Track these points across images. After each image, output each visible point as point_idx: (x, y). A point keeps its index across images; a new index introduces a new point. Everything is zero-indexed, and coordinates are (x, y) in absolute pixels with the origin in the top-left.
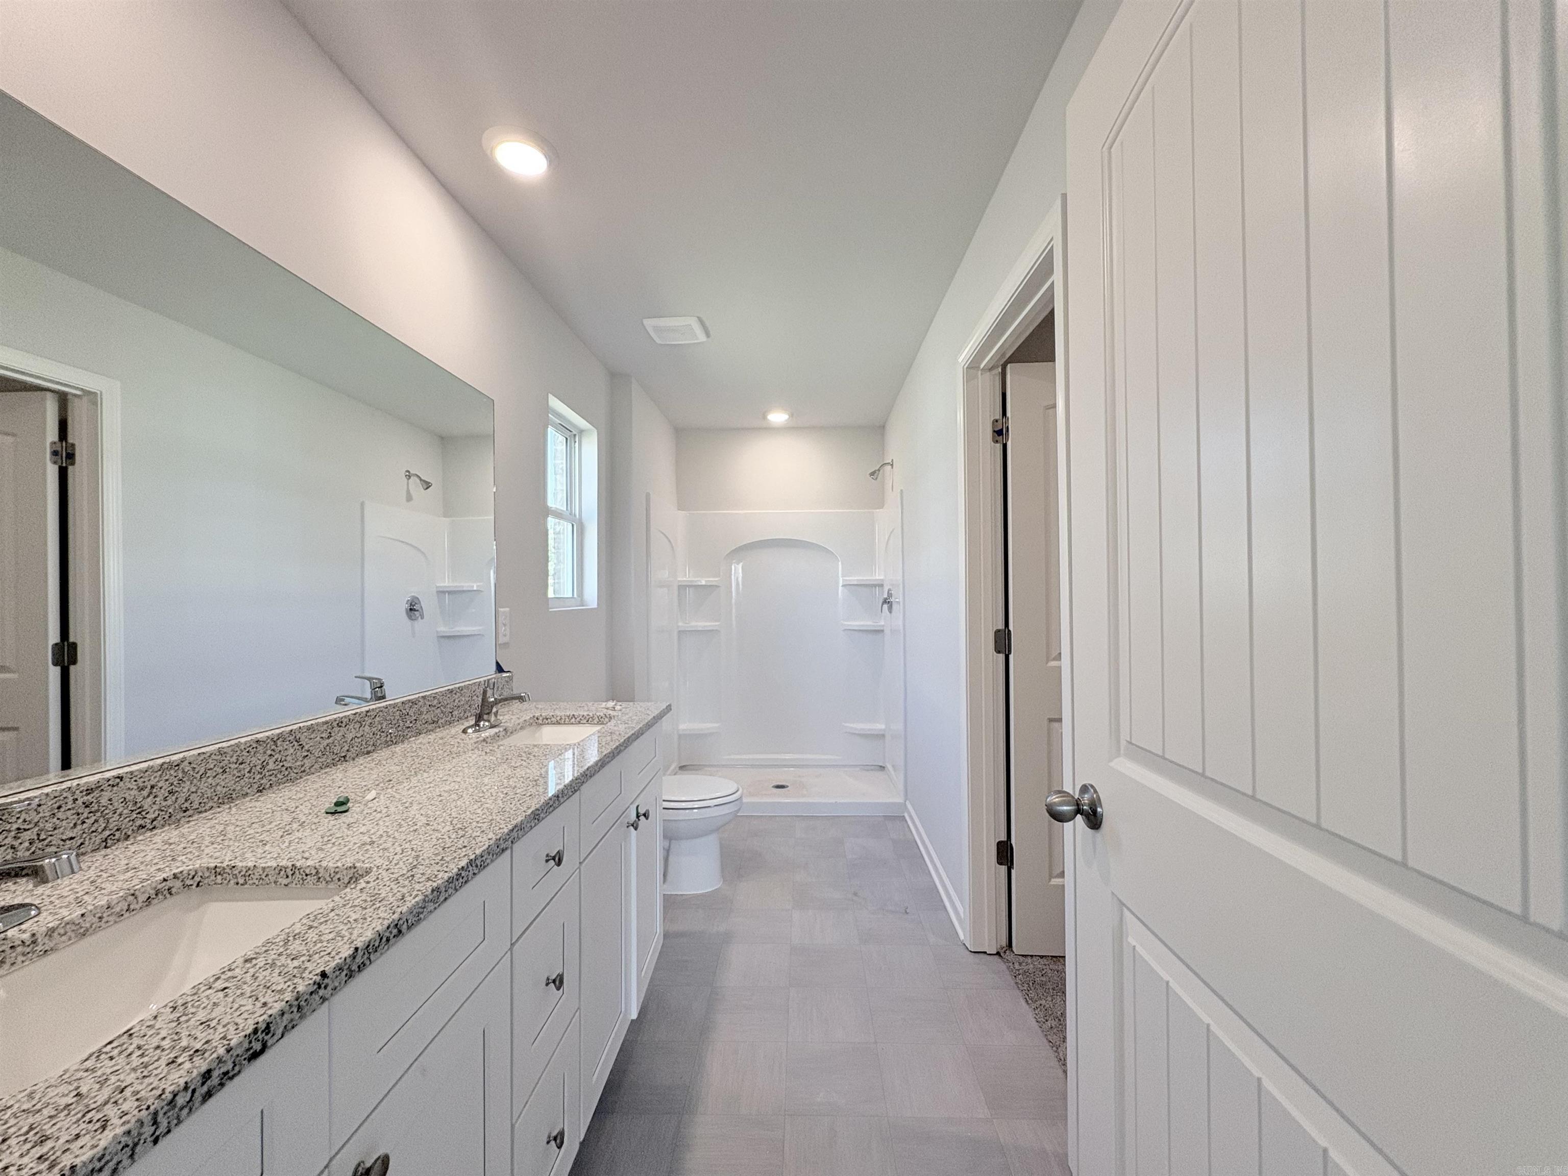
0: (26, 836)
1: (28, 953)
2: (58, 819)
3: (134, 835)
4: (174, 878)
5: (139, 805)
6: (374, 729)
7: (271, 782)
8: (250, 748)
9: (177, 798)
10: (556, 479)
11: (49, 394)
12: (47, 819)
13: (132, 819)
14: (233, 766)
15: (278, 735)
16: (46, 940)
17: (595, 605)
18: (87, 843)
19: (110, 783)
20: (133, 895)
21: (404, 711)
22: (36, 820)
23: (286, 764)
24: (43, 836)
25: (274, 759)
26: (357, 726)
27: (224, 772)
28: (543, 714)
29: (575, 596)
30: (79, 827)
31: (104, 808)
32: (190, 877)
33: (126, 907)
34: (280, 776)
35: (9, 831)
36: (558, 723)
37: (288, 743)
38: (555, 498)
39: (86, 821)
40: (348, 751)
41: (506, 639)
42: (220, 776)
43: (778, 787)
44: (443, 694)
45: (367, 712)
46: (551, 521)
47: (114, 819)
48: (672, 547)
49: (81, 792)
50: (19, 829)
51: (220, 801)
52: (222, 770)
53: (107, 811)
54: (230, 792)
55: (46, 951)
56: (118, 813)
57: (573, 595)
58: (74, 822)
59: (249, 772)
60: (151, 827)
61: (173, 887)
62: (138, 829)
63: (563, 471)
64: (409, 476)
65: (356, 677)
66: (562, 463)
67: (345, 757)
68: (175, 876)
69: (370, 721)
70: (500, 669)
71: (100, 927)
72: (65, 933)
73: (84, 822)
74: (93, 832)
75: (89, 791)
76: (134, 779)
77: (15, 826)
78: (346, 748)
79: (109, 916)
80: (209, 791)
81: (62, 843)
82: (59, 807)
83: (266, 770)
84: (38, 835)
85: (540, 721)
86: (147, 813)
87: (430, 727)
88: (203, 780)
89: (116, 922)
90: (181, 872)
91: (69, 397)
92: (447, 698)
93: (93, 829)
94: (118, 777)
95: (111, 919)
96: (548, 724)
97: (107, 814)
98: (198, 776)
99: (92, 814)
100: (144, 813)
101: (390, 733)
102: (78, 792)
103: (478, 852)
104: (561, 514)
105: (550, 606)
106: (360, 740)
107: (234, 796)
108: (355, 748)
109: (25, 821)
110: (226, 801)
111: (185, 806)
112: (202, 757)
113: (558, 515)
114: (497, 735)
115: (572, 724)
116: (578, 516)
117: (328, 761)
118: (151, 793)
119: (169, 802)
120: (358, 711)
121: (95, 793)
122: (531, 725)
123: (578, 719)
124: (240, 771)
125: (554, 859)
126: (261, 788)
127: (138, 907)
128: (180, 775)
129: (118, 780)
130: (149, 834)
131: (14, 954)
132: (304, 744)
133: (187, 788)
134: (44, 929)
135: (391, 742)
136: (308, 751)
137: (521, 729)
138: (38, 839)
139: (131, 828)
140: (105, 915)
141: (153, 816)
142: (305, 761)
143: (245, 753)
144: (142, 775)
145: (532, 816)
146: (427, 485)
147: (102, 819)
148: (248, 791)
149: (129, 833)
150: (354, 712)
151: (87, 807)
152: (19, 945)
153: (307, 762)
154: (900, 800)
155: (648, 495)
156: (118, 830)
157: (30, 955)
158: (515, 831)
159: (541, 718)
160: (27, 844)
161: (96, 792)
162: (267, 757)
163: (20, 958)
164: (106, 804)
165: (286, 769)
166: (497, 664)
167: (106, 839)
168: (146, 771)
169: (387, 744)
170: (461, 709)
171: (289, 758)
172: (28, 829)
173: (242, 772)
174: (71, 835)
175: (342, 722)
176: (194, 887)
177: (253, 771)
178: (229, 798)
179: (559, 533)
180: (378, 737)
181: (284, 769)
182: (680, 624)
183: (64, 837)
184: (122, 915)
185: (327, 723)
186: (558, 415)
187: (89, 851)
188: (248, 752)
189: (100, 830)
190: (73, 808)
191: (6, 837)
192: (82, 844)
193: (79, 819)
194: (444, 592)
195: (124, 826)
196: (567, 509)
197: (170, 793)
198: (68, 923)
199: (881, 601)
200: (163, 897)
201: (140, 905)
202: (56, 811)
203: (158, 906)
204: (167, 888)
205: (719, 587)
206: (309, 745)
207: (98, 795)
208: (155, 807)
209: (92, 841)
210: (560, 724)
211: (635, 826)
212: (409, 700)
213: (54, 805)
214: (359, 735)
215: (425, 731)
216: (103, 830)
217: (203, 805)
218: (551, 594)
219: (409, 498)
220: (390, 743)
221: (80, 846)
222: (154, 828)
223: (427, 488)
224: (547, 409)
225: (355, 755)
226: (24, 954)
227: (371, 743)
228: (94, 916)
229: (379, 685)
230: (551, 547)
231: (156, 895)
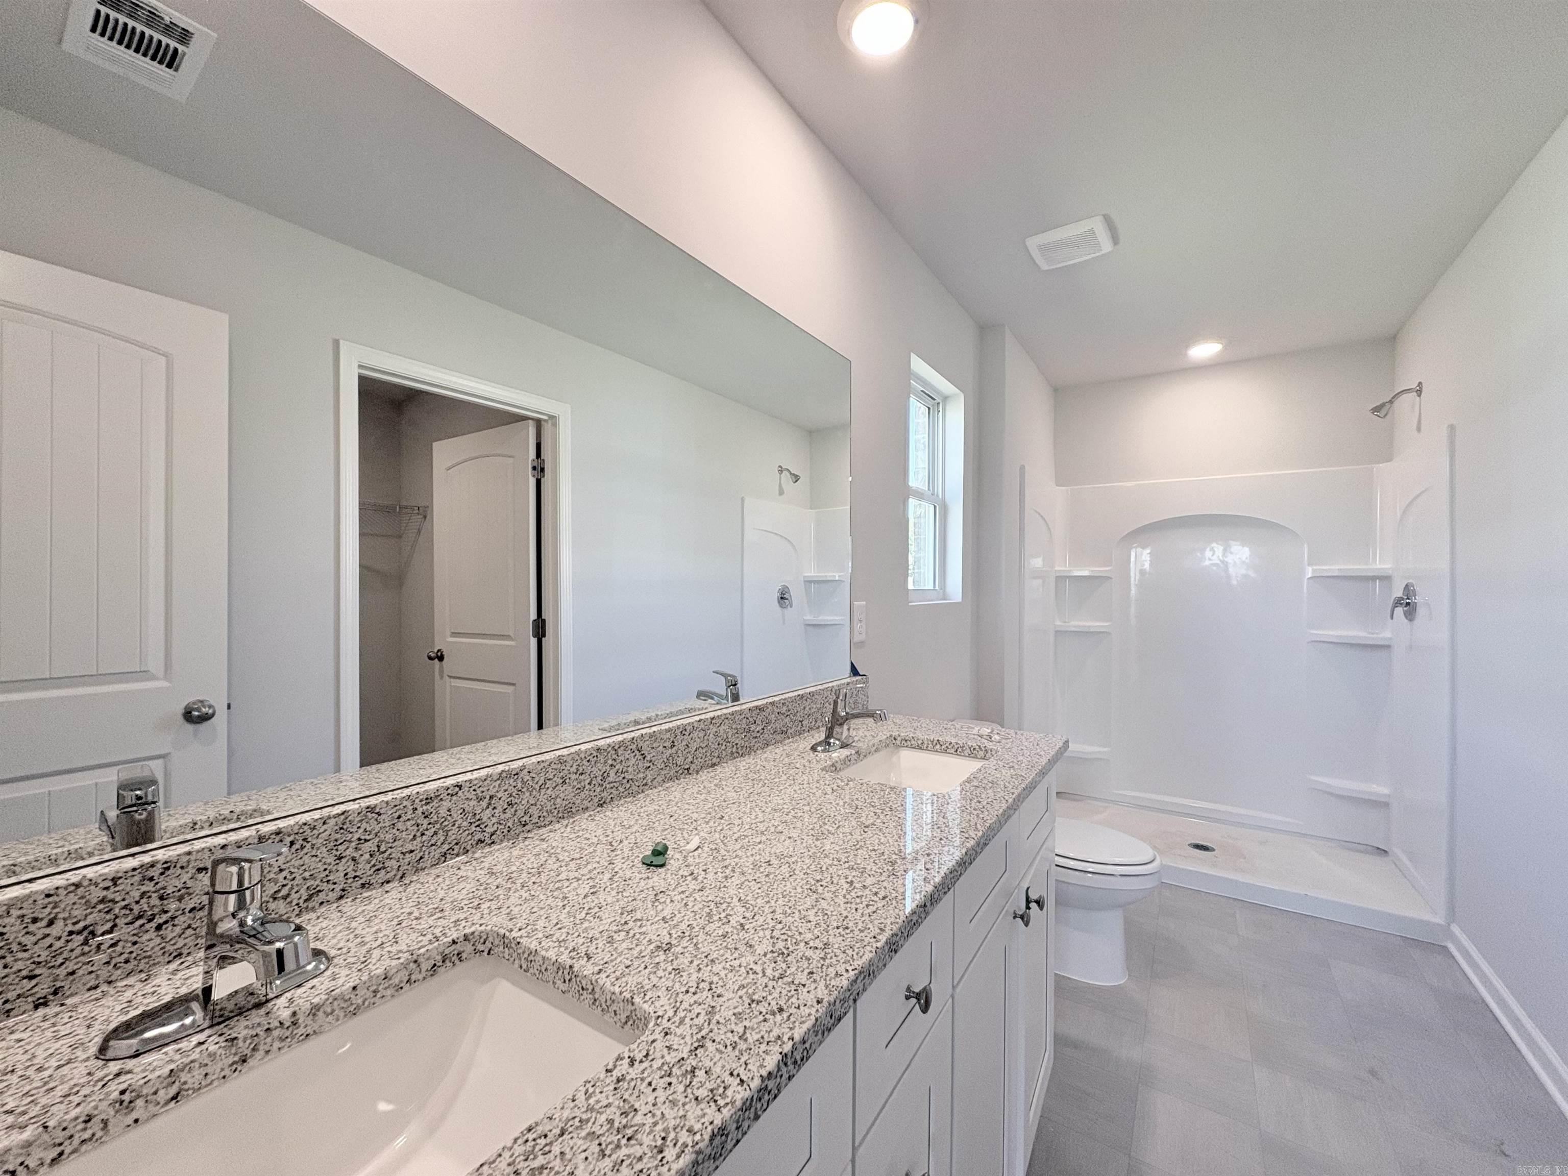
0: (367, 847)
1: (287, 1037)
2: (398, 830)
3: (473, 849)
4: (465, 940)
5: (478, 817)
6: (719, 739)
7: (612, 796)
8: (591, 757)
9: (516, 811)
10: (917, 457)
11: (531, 422)
12: (387, 829)
13: (471, 832)
14: (573, 777)
15: (620, 742)
16: (309, 1021)
17: (960, 600)
18: (426, 856)
19: (449, 791)
20: (416, 961)
21: (751, 719)
22: (376, 831)
23: (628, 776)
24: (383, 848)
25: (615, 770)
26: (701, 734)
27: (564, 782)
28: (902, 734)
29: (937, 588)
30: (418, 839)
31: (443, 820)
32: (482, 941)
33: (407, 978)
34: (621, 789)
35: (350, 841)
36: (919, 748)
37: (629, 752)
38: (917, 479)
39: (426, 832)
40: (692, 762)
41: (863, 637)
42: (559, 787)
43: (1198, 847)
44: (793, 700)
45: (713, 719)
46: (912, 502)
47: (453, 832)
48: (1049, 529)
49: (421, 801)
50: (359, 839)
51: (560, 815)
52: (561, 781)
53: (446, 823)
54: (570, 805)
55: (307, 1035)
56: (457, 825)
57: (934, 587)
58: (413, 834)
59: (590, 784)
60: (490, 842)
61: (463, 952)
62: (477, 844)
63: (925, 447)
64: (781, 470)
65: (714, 672)
66: (924, 438)
67: (688, 769)
68: (466, 937)
69: (715, 730)
70: (854, 671)
71: (374, 1004)
72: (333, 1011)
73: (423, 834)
74: (432, 845)
75: (428, 800)
76: (473, 788)
77: (356, 836)
78: (690, 759)
79: (385, 989)
80: (549, 804)
81: (402, 856)
82: (399, 817)
83: (607, 782)
84: (378, 846)
85: (898, 742)
86: (486, 827)
87: (778, 737)
88: (543, 791)
89: (393, 996)
90: (473, 933)
91: (543, 423)
92: (797, 705)
93: (433, 842)
94: (457, 786)
95: (389, 992)
96: (907, 747)
97: (445, 826)
98: (537, 787)
99: (431, 826)
100: (482, 826)
101: (737, 744)
102: (417, 801)
103: (798, 1034)
104: (922, 494)
105: (910, 599)
106: (704, 751)
107: (574, 810)
108: (700, 760)
109: (365, 831)
110: (566, 815)
111: (524, 819)
112: (542, 765)
113: (920, 495)
114: (848, 759)
115: (937, 751)
116: (940, 497)
117: (671, 773)
118: (490, 804)
119: (508, 815)
120: (703, 717)
121: (434, 803)
122: (887, 746)
123: (943, 747)
124: (580, 783)
125: (918, 996)
126: (601, 802)
127: (420, 977)
128: (520, 785)
129: (457, 789)
130: (487, 849)
131: (269, 1040)
132: (646, 754)
133: (526, 800)
134: (308, 1006)
135: (739, 753)
136: (651, 761)
137: (875, 751)
138: (379, 850)
139: (470, 842)
140: (381, 988)
141: (492, 830)
142: (648, 772)
143: (585, 762)
144: (481, 783)
145: (886, 949)
146: (796, 478)
147: (441, 831)
148: (589, 805)
149: (468, 848)
150: (697, 718)
151: (425, 817)
152: (276, 1028)
153: (650, 775)
154: (1439, 919)
155: (1022, 468)
156: (457, 844)
157: (289, 1040)
158: (859, 981)
159: (899, 739)
160: (367, 856)
161: (436, 801)
162: (608, 768)
163: (277, 1044)
164: (445, 815)
165: (628, 781)
166: (852, 664)
167: (445, 854)
168: (485, 780)
169: (733, 756)
170: (812, 719)
171: (630, 769)
172: (369, 840)
173: (583, 784)
174: (411, 848)
175: (685, 730)
176: (485, 953)
177: (593, 782)
178: (568, 812)
179: (920, 517)
180: (723, 747)
181: (625, 781)
182: (1058, 623)
183: (404, 851)
184: (401, 988)
185: (669, 730)
186: (920, 379)
187: (429, 866)
188: (588, 761)
189: (439, 843)
190: (413, 818)
191: (348, 848)
192: (421, 858)
193: (418, 830)
194: (810, 582)
195: (463, 839)
196: (929, 489)
197: (510, 804)
198: (335, 999)
199: (1391, 603)
200: (452, 964)
201: (423, 974)
202: (396, 821)
203: (446, 974)
204: (456, 952)
205: (1111, 578)
206: (651, 755)
207: (437, 805)
208: (494, 820)
209: (432, 854)
210: (921, 749)
211: (1025, 919)
212: (756, 707)
213: (394, 814)
214: (704, 746)
215: (774, 741)
216: (442, 844)
217: (542, 819)
218: (910, 586)
219: (781, 492)
220: (735, 755)
221: (420, 860)
222: (493, 843)
223: (796, 481)
224: (907, 373)
225: (699, 767)
226: (282, 1039)
227: (716, 755)
228: (368, 989)
229: (733, 683)
230: (911, 534)
231: (443, 961)
